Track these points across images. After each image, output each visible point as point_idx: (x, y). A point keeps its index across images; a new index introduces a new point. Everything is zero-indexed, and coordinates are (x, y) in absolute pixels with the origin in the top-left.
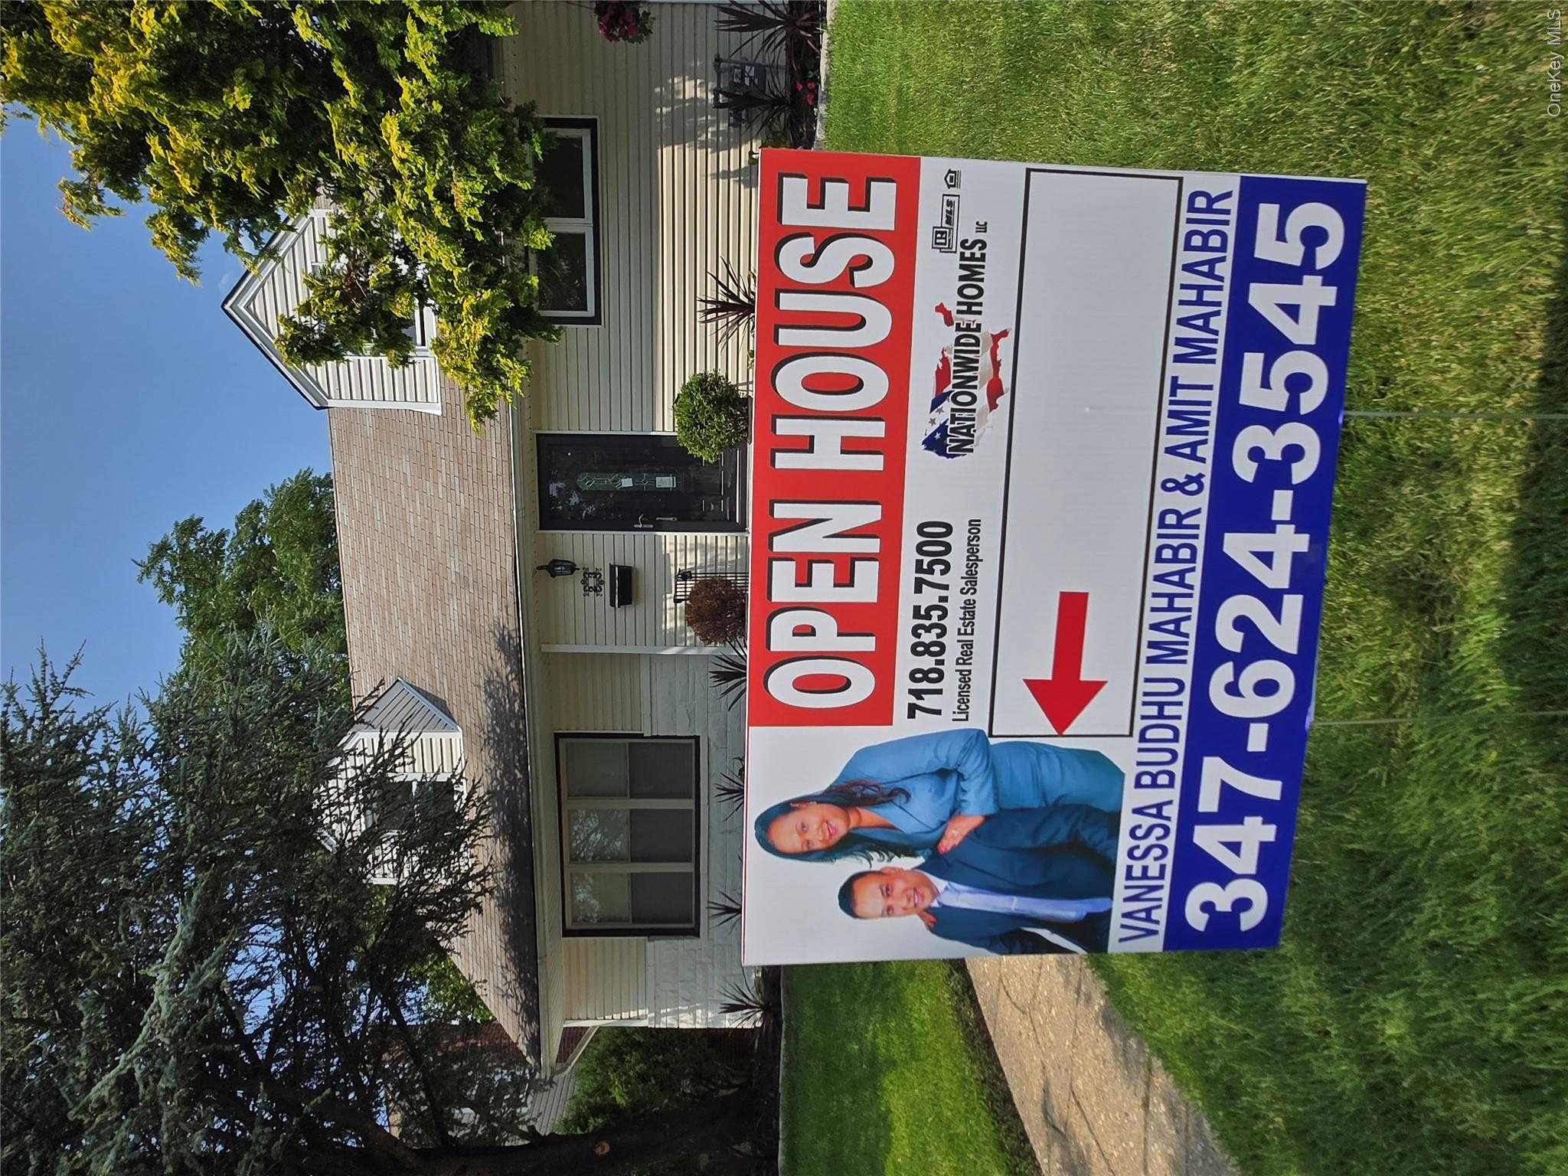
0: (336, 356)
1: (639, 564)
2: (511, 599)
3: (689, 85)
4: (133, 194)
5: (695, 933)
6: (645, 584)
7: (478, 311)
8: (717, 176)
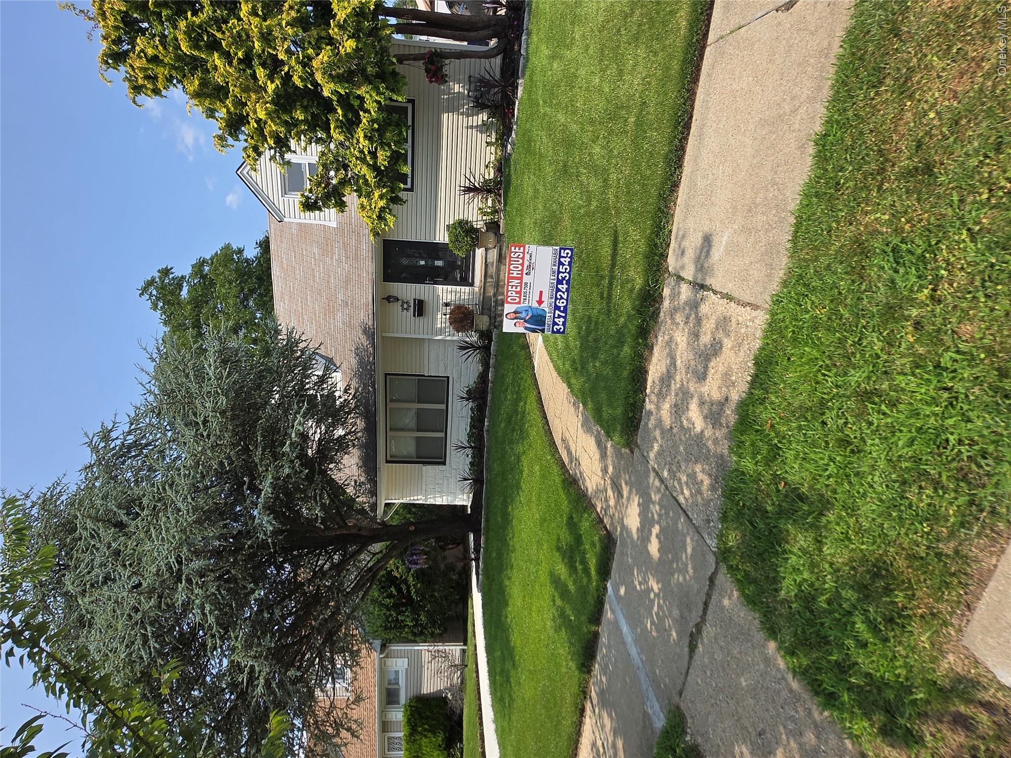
0: (320, 209)
1: (426, 299)
2: (370, 312)
3: (457, 86)
4: (237, 139)
5: (444, 463)
6: (428, 308)
7: (381, 197)
8: (467, 127)
